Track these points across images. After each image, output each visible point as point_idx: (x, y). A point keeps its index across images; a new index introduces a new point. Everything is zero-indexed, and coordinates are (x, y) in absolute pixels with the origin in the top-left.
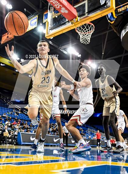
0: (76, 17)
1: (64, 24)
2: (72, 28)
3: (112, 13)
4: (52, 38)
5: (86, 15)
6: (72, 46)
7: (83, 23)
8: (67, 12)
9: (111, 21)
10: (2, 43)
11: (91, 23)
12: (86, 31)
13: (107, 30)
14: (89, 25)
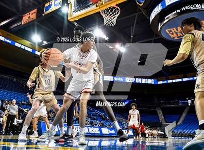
1: (89, 6)
2: (97, 11)
6: (99, 28)
7: (108, 6)
9: (140, 3)
10: (23, 23)
11: (117, 7)
12: (111, 15)
13: (135, 12)
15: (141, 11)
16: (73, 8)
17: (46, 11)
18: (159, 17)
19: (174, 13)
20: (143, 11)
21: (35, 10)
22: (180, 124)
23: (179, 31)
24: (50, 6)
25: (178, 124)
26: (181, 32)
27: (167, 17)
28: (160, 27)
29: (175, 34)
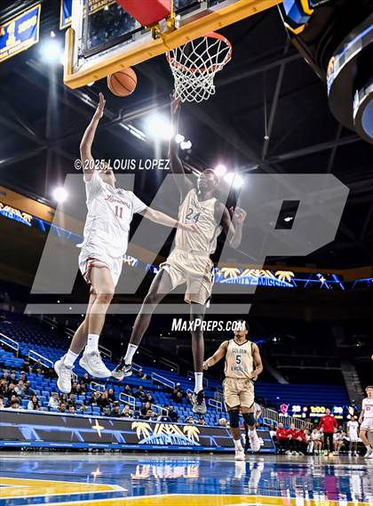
0: (167, 16)
2: (155, 53)
5: (204, 7)
6: (161, 111)
7: (193, 36)
11: (218, 36)
12: (199, 63)
13: (279, 54)
14: (211, 40)
15: (297, 52)
16: (78, 44)
18: (354, 69)
20: (303, 53)
24: (2, 39)
28: (357, 104)
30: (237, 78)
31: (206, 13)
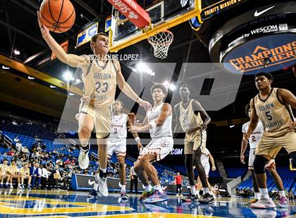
0: (148, 24)
1: (133, 32)
2: (144, 38)
3: (197, 17)
4: (116, 52)
5: (163, 20)
7: (158, 32)
8: (136, 17)
10: (52, 59)
11: (168, 31)
12: (162, 42)
13: (189, 39)
14: (166, 33)
15: (197, 38)
16: (114, 36)
17: (79, 43)
19: (240, 38)
20: (199, 38)
21: (67, 42)
22: (247, 180)
23: (247, 61)
24: (83, 36)
25: (245, 179)
26: (249, 63)
27: (232, 43)
28: (221, 57)
29: (241, 66)
30: (177, 46)
31: (164, 22)
